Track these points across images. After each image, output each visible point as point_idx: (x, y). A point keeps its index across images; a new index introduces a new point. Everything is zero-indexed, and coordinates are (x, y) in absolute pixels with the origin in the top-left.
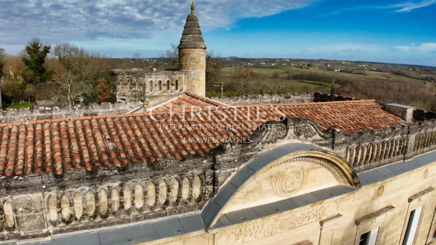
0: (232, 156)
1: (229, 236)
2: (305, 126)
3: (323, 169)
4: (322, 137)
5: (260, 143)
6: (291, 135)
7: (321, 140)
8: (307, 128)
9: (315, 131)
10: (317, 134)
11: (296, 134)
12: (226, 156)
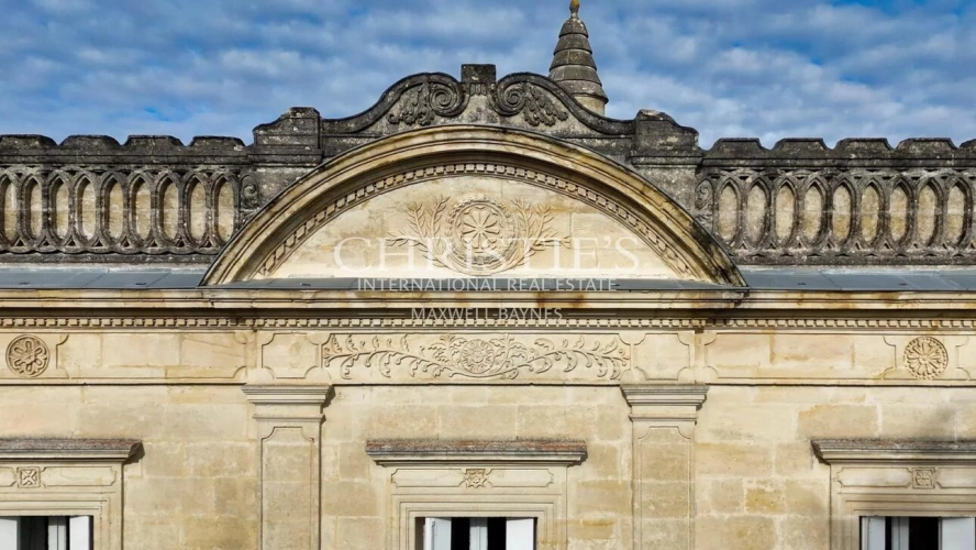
0: (296, 135)
1: (297, 346)
2: (524, 91)
3: (598, 216)
4: (590, 126)
5: (384, 121)
6: (479, 110)
7: (588, 137)
8: (528, 95)
9: (564, 109)
10: (571, 117)
11: (493, 109)
12: (281, 135)
